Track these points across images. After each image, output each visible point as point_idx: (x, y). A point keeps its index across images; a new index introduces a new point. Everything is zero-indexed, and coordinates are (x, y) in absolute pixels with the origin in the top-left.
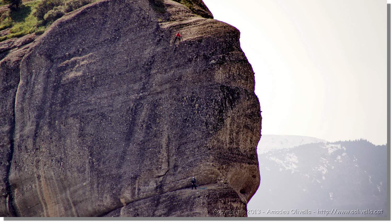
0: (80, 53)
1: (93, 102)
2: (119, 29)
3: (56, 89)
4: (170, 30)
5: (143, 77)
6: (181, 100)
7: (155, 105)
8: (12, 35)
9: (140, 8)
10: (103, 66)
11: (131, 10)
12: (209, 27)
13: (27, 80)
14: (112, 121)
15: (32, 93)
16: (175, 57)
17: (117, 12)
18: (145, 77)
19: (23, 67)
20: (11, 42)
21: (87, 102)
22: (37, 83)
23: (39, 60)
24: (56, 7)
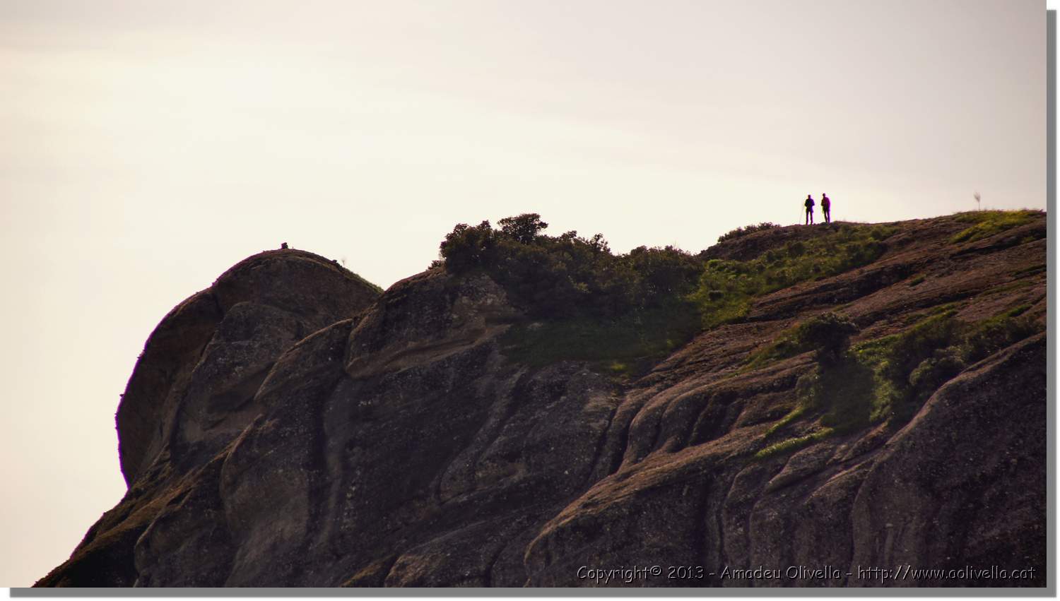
0: (1012, 470)
8: (825, 430)
13: (873, 550)
19: (861, 517)
22: (898, 558)
23: (900, 495)
24: (942, 351)
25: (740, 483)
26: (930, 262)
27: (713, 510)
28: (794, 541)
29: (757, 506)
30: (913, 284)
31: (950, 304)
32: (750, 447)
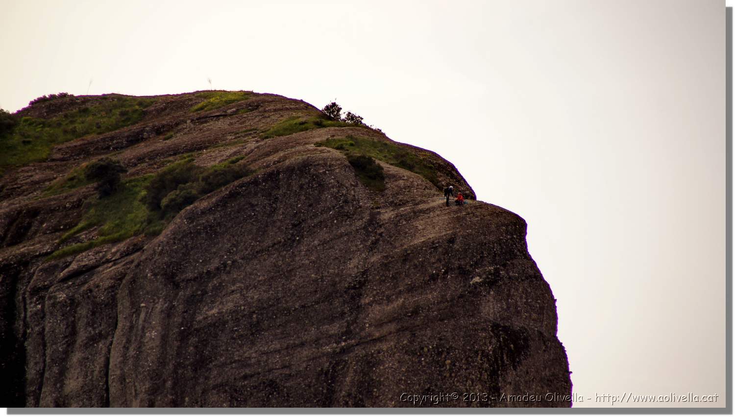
0: (228, 269)
1: (253, 360)
2: (300, 223)
3: (183, 337)
4: (396, 222)
5: (346, 310)
6: (418, 354)
7: (369, 363)
8: (101, 238)
9: (338, 183)
10: (271, 292)
11: (322, 187)
12: (469, 214)
13: (131, 322)
14: (291, 396)
15: (140, 347)
16: (406, 272)
17: (296, 191)
18: (350, 312)
19: (123, 299)
20: (101, 252)
21: (243, 361)
22: (148, 328)
23: (151, 285)
24: (183, 186)
25: (40, 274)
26: (177, 124)
27: (21, 293)
28: (76, 315)
29: (51, 289)
30: (165, 139)
31: (190, 154)
32: (48, 249)
